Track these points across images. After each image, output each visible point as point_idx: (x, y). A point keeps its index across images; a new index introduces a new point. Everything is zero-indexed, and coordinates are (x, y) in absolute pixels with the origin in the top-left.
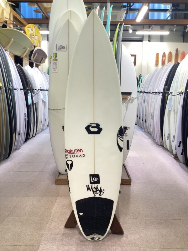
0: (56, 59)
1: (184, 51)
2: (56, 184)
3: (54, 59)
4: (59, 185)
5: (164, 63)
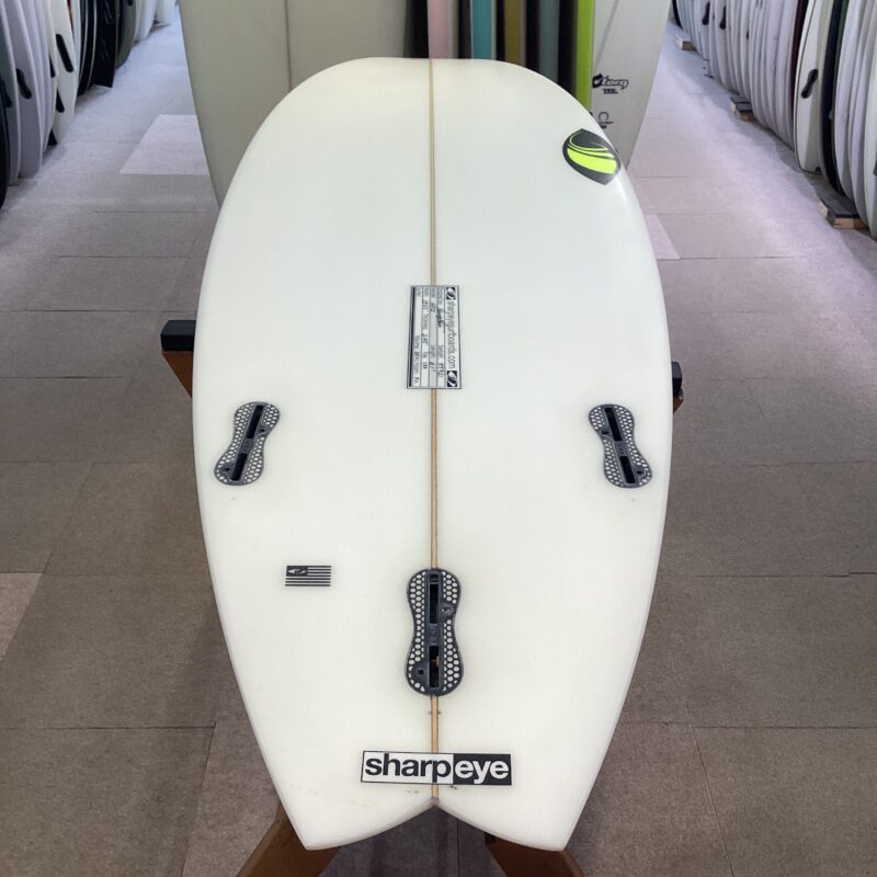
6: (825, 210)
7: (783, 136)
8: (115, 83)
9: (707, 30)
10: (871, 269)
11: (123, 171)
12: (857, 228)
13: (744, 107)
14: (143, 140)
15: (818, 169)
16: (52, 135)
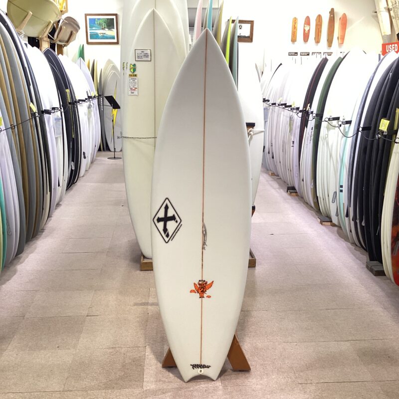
0: (135, 73)
1: (344, 14)
2: (141, 270)
3: (131, 73)
4: (147, 272)
5: (306, 37)
12: (331, 225)
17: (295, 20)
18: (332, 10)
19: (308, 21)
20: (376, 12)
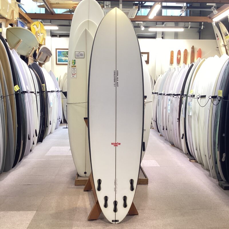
0: (75, 65)
2: (75, 185)
5: (179, 61)
6: (189, 159)
7: (180, 148)
8: (43, 142)
9: (164, 131)
10: (198, 168)
11: (46, 155)
12: (195, 162)
13: (172, 144)
14: (49, 150)
15: (187, 153)
16: (31, 149)
17: (172, 52)
18: (193, 46)
19: (179, 53)
20: (218, 48)
